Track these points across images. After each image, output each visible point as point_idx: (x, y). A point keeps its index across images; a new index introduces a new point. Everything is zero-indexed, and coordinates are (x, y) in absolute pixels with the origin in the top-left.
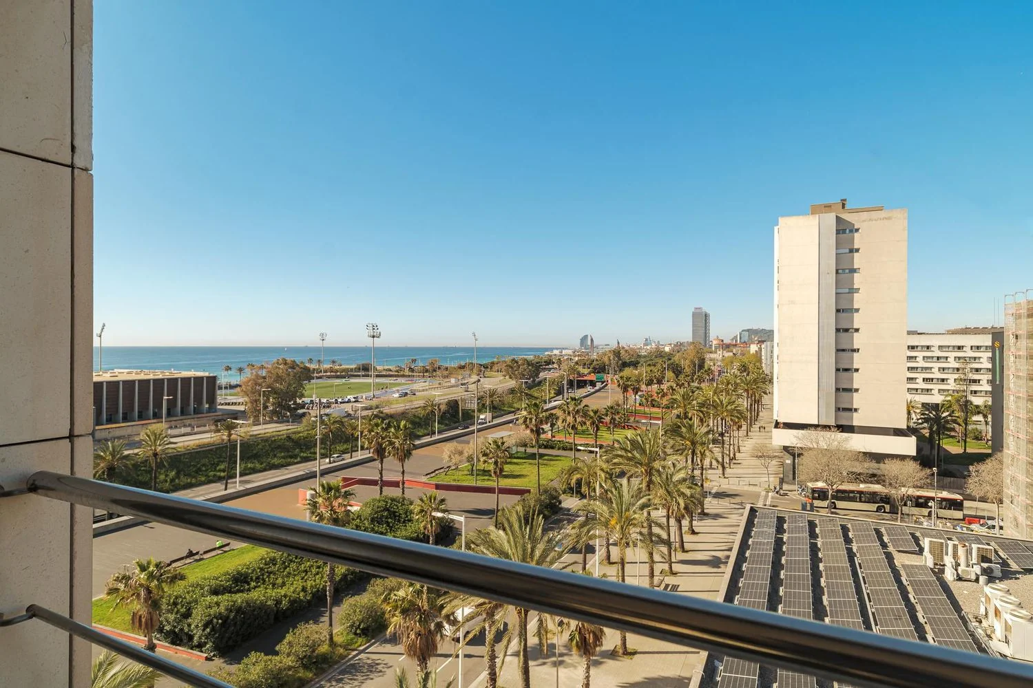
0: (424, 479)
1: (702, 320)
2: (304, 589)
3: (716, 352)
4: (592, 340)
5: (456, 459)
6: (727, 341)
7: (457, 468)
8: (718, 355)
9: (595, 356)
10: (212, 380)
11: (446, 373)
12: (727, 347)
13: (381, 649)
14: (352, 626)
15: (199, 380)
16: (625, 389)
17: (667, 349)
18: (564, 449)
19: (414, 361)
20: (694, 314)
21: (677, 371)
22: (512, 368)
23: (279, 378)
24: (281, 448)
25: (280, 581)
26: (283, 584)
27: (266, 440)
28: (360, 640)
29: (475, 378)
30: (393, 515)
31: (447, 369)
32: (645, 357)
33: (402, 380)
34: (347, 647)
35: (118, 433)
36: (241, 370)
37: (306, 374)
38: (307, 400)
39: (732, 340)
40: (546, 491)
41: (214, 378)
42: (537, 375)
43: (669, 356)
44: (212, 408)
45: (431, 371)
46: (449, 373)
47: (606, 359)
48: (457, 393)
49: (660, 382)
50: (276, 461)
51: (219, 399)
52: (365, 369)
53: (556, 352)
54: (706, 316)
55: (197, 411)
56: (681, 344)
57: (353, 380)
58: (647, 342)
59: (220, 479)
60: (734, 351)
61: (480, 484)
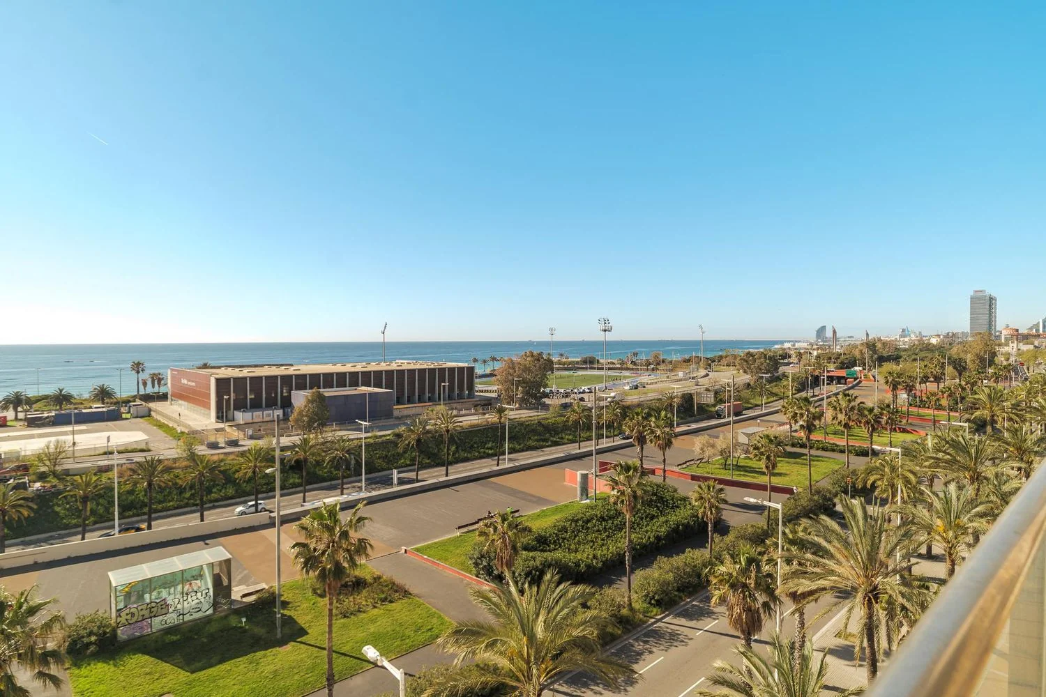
0: (677, 469)
1: (984, 305)
2: (595, 557)
3: (1007, 345)
4: (834, 332)
5: (708, 452)
6: (1023, 331)
7: (708, 462)
8: (1012, 348)
9: (838, 350)
10: (471, 369)
11: (670, 367)
12: (1025, 338)
13: (676, 621)
14: (647, 596)
15: (461, 369)
16: (895, 387)
17: (934, 341)
18: (824, 449)
19: (636, 354)
20: (972, 299)
21: (960, 367)
22: (748, 362)
23: (527, 369)
24: (534, 431)
25: (573, 547)
26: (576, 551)
27: (522, 424)
28: (655, 610)
29: (702, 372)
30: (661, 499)
31: (671, 362)
32: (905, 350)
33: (626, 373)
34: (645, 612)
35: (406, 413)
36: (485, 362)
37: (548, 366)
38: (547, 390)
39: (1031, 329)
40: (818, 492)
41: (472, 369)
42: (776, 369)
43: (940, 349)
44: (471, 395)
45: (656, 364)
46: (674, 366)
47: (857, 353)
48: (689, 387)
49: (938, 379)
50: (531, 443)
51: (478, 387)
52: (590, 362)
53: (787, 345)
54: (991, 300)
55: (460, 397)
56: (954, 335)
57: (581, 373)
58: (904, 333)
59: (488, 456)
60: (1036, 343)
61: (736, 478)
